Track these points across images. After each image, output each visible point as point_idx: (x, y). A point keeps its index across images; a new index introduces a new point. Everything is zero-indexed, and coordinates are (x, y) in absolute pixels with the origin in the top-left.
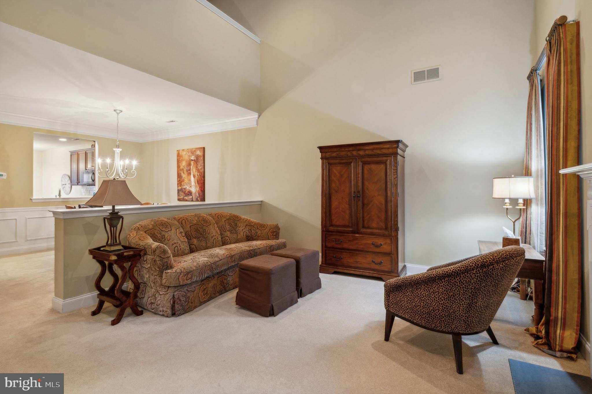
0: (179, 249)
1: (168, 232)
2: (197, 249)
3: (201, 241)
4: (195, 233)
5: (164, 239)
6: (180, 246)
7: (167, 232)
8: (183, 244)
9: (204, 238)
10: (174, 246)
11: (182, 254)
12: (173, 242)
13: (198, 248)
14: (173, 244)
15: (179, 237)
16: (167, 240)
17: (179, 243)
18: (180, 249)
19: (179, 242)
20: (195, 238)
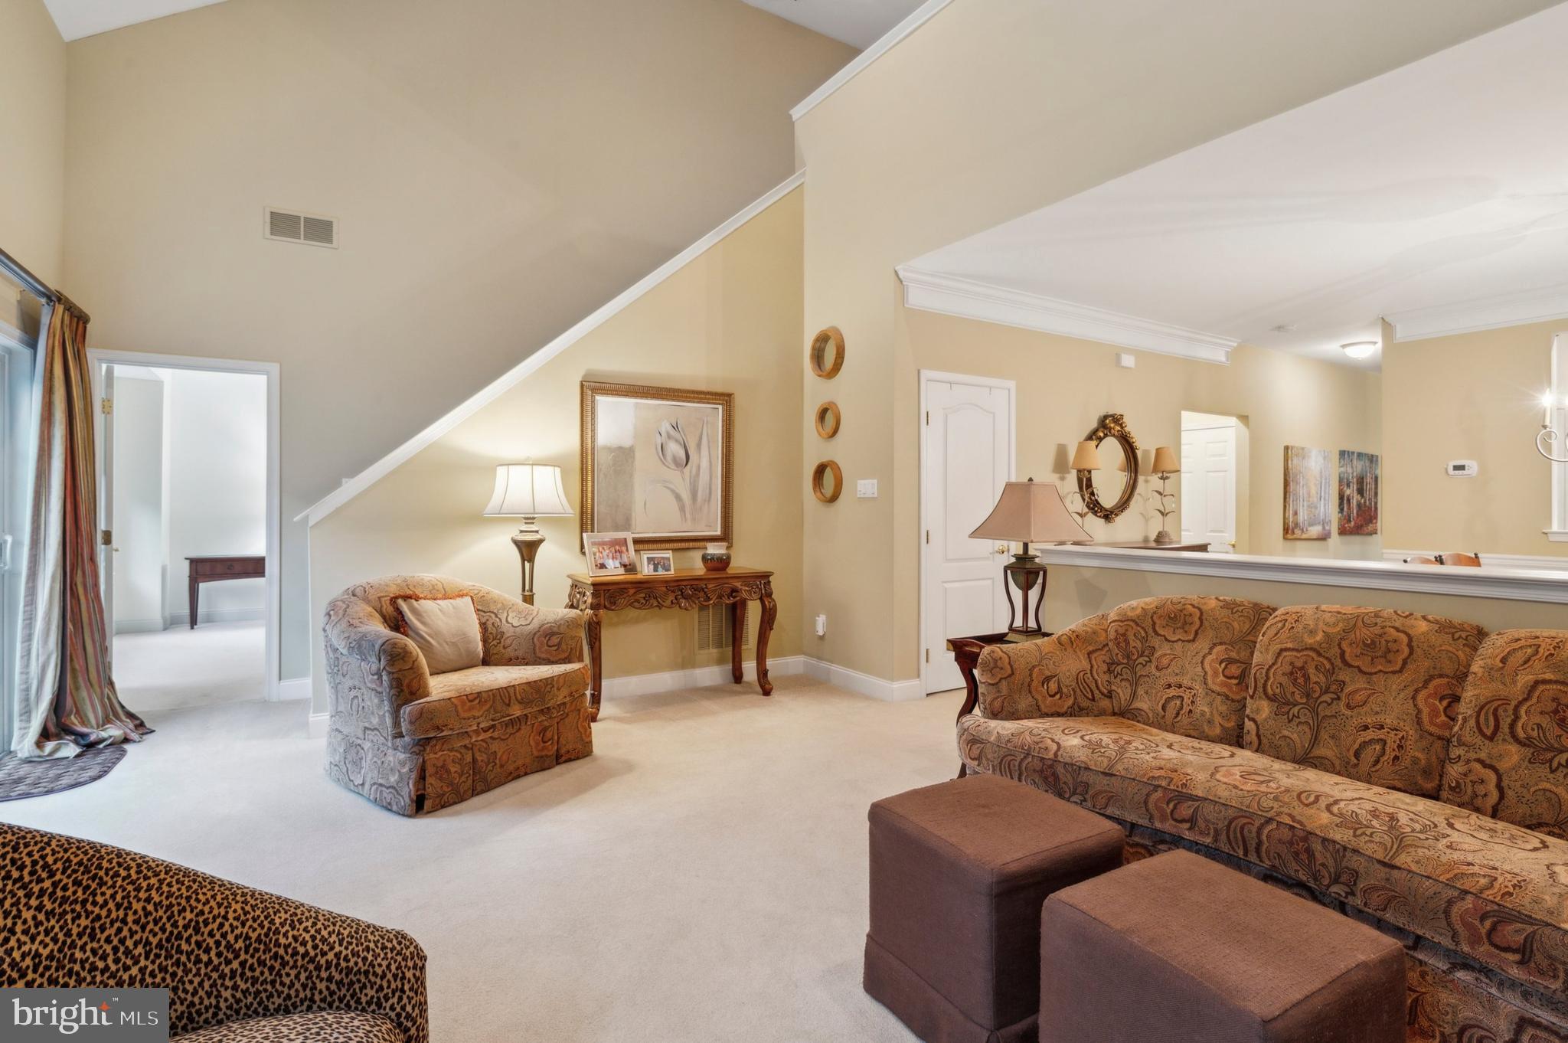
0: (1186, 709)
1: (1173, 642)
2: (1260, 744)
3: (1290, 721)
4: (1284, 680)
5: (1147, 659)
6: (1193, 702)
7: (1169, 641)
8: (1208, 699)
9: (1315, 712)
10: (1172, 692)
11: (1192, 732)
12: (1172, 680)
13: (1264, 741)
14: (1169, 686)
15: (1206, 673)
16: (1154, 664)
17: (1193, 692)
18: (1190, 711)
19: (1198, 687)
20: (1272, 699)
